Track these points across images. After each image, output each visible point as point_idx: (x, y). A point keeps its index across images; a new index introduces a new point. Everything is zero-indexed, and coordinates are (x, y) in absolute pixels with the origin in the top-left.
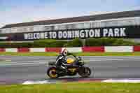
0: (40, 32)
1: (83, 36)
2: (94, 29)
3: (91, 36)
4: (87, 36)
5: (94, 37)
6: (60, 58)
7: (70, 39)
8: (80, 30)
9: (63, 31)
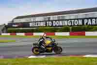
0: (40, 22)
1: (70, 25)
2: (78, 19)
3: (76, 24)
4: (73, 24)
5: (78, 25)
6: (41, 40)
7: (61, 26)
8: (68, 20)
9: (56, 21)
